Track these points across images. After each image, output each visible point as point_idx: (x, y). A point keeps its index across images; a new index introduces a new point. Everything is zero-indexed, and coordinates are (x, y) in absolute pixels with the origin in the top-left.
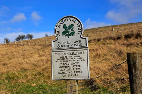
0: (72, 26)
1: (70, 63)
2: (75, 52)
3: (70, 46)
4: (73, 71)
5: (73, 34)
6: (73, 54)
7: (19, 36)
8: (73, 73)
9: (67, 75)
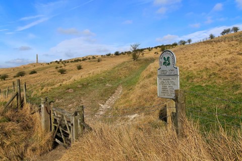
0: (168, 58)
1: (168, 86)
2: (171, 78)
3: (168, 74)
4: (169, 92)
5: (169, 64)
6: (169, 79)
7: (225, 30)
8: (170, 94)
9: (166, 94)
